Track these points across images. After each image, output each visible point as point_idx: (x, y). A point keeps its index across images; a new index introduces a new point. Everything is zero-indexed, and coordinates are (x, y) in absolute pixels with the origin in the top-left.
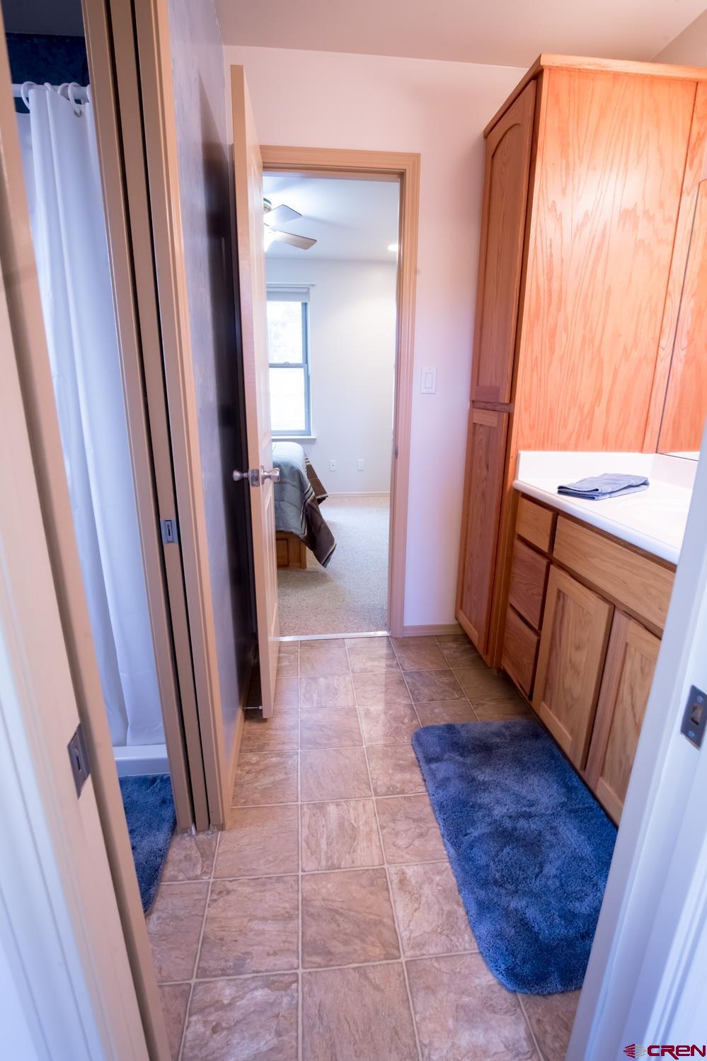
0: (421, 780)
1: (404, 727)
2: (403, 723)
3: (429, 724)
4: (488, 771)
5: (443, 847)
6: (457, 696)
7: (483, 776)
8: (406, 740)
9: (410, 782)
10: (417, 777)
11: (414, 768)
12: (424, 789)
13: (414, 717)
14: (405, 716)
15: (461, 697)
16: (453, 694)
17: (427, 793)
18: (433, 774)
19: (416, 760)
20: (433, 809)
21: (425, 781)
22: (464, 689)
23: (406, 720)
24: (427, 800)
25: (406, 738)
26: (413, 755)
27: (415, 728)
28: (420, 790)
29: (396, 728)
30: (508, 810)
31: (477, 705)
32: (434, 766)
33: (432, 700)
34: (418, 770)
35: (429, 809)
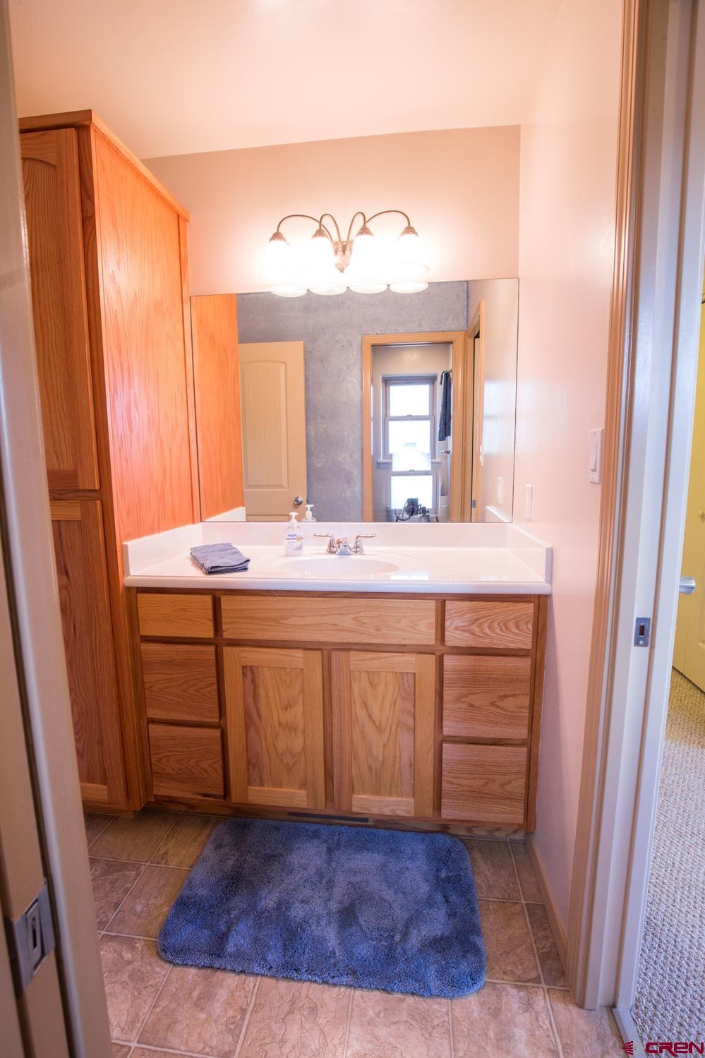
0: (237, 978)
1: (137, 964)
2: (129, 963)
3: (155, 928)
4: (264, 893)
5: (336, 989)
6: (134, 873)
7: (268, 900)
8: (162, 972)
9: (232, 993)
10: (231, 980)
11: (214, 979)
12: (251, 979)
13: (130, 943)
14: (120, 954)
15: (137, 869)
16: (125, 876)
17: (259, 978)
18: (239, 955)
19: (203, 971)
20: (286, 978)
21: (243, 972)
22: (128, 859)
23: (128, 956)
24: (268, 982)
25: (158, 969)
26: (193, 971)
27: (150, 949)
28: (252, 985)
29: (131, 976)
30: (320, 897)
31: (162, 859)
32: (230, 948)
33: (117, 905)
34: (219, 974)
35: (283, 985)
